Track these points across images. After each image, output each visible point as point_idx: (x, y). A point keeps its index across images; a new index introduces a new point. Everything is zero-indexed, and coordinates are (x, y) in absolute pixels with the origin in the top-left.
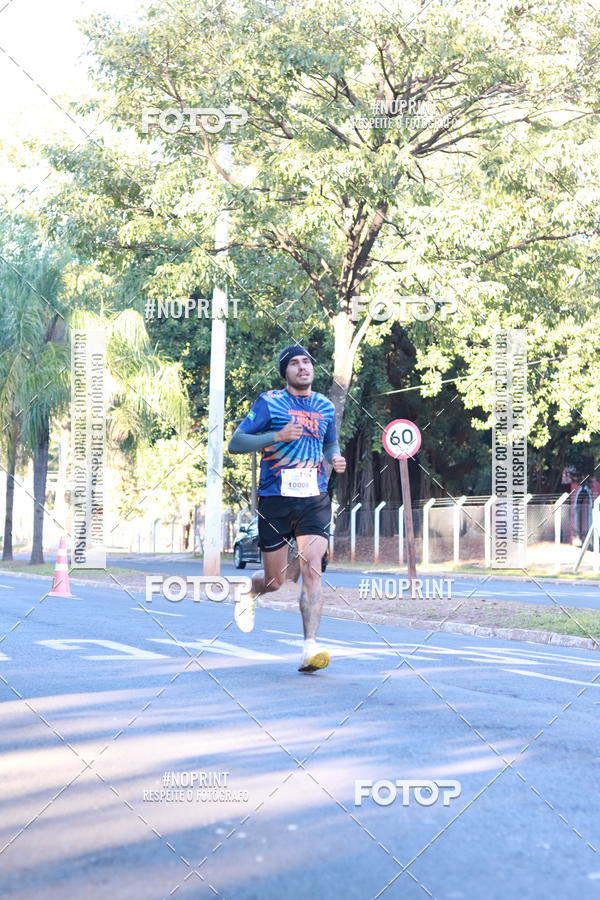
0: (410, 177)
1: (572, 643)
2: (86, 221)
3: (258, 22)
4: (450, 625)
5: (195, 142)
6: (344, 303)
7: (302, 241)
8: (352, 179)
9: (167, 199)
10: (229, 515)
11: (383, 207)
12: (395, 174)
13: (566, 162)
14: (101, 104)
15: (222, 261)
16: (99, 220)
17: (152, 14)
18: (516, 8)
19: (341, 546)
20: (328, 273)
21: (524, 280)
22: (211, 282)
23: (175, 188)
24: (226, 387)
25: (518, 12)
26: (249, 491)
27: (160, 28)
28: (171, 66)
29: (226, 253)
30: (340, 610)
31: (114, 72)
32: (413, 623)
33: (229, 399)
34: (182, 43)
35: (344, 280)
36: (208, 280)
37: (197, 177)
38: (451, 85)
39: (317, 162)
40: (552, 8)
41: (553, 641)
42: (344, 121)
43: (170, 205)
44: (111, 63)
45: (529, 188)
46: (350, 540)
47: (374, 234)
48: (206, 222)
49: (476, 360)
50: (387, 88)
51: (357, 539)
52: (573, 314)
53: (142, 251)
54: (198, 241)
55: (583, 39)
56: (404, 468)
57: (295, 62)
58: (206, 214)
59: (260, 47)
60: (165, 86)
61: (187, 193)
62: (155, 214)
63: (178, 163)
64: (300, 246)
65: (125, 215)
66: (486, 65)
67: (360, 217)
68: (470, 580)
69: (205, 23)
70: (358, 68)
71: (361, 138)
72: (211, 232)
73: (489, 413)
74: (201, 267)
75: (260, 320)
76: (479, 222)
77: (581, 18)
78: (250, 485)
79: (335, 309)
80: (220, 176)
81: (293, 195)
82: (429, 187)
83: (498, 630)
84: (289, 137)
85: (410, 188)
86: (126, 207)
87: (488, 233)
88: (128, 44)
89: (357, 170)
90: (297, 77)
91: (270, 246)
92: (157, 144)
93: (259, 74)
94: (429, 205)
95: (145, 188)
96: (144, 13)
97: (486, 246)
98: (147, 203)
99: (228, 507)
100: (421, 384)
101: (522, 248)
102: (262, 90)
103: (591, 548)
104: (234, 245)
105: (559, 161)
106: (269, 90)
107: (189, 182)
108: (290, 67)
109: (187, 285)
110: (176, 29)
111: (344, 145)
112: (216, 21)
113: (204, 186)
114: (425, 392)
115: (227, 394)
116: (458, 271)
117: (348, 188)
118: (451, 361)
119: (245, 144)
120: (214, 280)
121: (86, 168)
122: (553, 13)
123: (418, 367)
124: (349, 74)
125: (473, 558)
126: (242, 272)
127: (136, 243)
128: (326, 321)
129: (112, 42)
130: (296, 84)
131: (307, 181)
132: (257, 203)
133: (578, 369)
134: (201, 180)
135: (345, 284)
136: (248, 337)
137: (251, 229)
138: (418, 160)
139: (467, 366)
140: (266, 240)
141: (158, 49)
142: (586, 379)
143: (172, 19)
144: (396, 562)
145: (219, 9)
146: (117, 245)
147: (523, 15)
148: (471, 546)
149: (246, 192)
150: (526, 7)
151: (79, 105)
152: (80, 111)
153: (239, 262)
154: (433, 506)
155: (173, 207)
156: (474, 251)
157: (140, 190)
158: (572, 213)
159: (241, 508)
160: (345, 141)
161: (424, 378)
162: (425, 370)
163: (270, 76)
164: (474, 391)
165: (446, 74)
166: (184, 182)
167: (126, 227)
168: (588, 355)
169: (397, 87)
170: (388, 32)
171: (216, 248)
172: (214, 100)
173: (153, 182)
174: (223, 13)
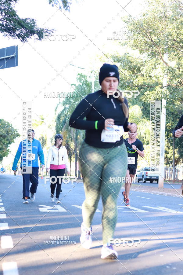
2: (123, 78)
3: (177, 17)
5: (157, 54)
9: (148, 71)
10: (166, 168)
14: (128, 43)
15: (165, 90)
16: (127, 78)
17: (144, 15)
22: (162, 97)
23: (151, 68)
24: (166, 129)
26: (172, 161)
27: (146, 19)
28: (150, 31)
29: (166, 87)
33: (166, 133)
34: (153, 24)
36: (161, 96)
37: (157, 65)
43: (149, 73)
48: (160, 78)
53: (140, 88)
54: (157, 84)
58: (160, 76)
59: (177, 24)
60: (148, 37)
61: (155, 69)
62: (145, 76)
63: (152, 61)
65: (135, 76)
69: (161, 18)
72: (161, 81)
74: (158, 92)
75: (177, 108)
78: (173, 159)
80: (165, 64)
86: (136, 74)
88: (137, 24)
91: (180, 85)
92: (145, 54)
93: (177, 33)
95: (141, 68)
96: (142, 15)
98: (142, 73)
99: (166, 166)
102: (178, 38)
104: (169, 85)
106: (180, 37)
107: (155, 66)
109: (154, 98)
110: (151, 20)
112: (164, 17)
113: (160, 67)
115: (166, 131)
119: (172, 54)
120: (163, 96)
121: (124, 62)
126: (171, 94)
127: (139, 85)
129: (132, 24)
132: (176, 72)
134: (159, 65)
136: (172, 113)
137: (174, 80)
140: (178, 84)
141: (146, 26)
143: (150, 16)
145: (165, 13)
146: (133, 86)
149: (173, 69)
151: (122, 43)
152: (122, 45)
153: (170, 90)
155: (150, 74)
157: (140, 69)
159: (170, 166)
163: (180, 33)
166: (153, 66)
167: (136, 80)
171: (163, 86)
172: (163, 41)
173: (144, 66)
174: (166, 14)
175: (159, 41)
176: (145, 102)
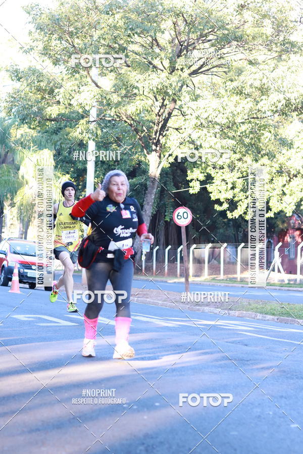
0: (187, 86)
1: (267, 318)
2: (27, 107)
3: (114, 9)
4: (206, 309)
5: (82, 68)
6: (154, 147)
7: (133, 117)
8: (159, 87)
9: (67, 96)
11: (175, 101)
12: (180, 85)
13: (264, 81)
14: (35, 48)
15: (94, 127)
18: (241, 4)
19: (148, 267)
20: (146, 133)
21: (244, 138)
23: (72, 91)
25: (242, 6)
28: (70, 30)
29: (96, 123)
30: (152, 301)
31: (43, 33)
32: (188, 308)
34: (76, 19)
35: (155, 137)
36: (87, 137)
37: (82, 86)
38: (209, 41)
39: (142, 79)
40: (259, 5)
41: (258, 317)
42: (156, 58)
43: (69, 99)
44: (41, 28)
45: (246, 93)
46: (153, 264)
47: (170, 114)
49: (217, 176)
50: (177, 41)
51: (156, 264)
52: (267, 155)
55: (274, 20)
56: (183, 231)
57: (132, 29)
58: (87, 104)
59: (115, 22)
60: (67, 40)
61: (78, 94)
62: (61, 103)
63: (73, 78)
64: (133, 120)
65: (46, 103)
66: (226, 32)
67: (163, 106)
68: (213, 286)
70: (163, 32)
71: (164, 67)
73: (223, 202)
74: (83, 130)
76: (221, 109)
77: (274, 10)
79: (150, 151)
80: (94, 85)
81: (130, 94)
82: (198, 92)
83: (231, 312)
84: (129, 66)
85: (188, 92)
86: (47, 99)
87: (226, 115)
88: (49, 19)
89: (162, 83)
90: (133, 36)
91: (118, 119)
93: (114, 35)
94: (197, 101)
95: (56, 91)
96: (58, 3)
97: (224, 121)
98: (57, 98)
100: (189, 187)
101: (243, 123)
102: (115, 43)
103: (273, 270)
104: (101, 119)
105: (261, 80)
106: (118, 43)
107: (79, 88)
108: (129, 32)
111: (155, 70)
112: (93, 8)
113: (86, 90)
114: (191, 191)
116: (211, 134)
117: (157, 92)
118: (205, 176)
119: (106, 69)
120: (90, 136)
121: (27, 80)
122: (260, 7)
123: (188, 178)
124: (159, 35)
125: (215, 275)
127: (52, 117)
128: (145, 156)
130: (132, 40)
131: (137, 88)
132: (112, 99)
133: (267, 181)
134: (85, 87)
135: (155, 139)
137: (109, 111)
138: (192, 79)
139: (213, 179)
140: (116, 117)
141: (64, 22)
142: (272, 186)
144: (176, 276)
146: (43, 118)
147: (245, 8)
148: (213, 268)
149: (107, 93)
150: (246, 4)
151: (24, 49)
152: (26, 52)
154: (195, 248)
155: (70, 100)
156: (219, 124)
157: (54, 91)
158: (267, 106)
160: (155, 68)
161: (191, 184)
162: (192, 180)
164: (216, 191)
165: (206, 35)
166: (76, 88)
167: (47, 109)
168: (273, 174)
169: (182, 42)
170: (178, 15)
171: (90, 120)
172: (91, 47)
173: (60, 88)
174: (97, 4)
175: (85, 48)
176: (61, 147)
